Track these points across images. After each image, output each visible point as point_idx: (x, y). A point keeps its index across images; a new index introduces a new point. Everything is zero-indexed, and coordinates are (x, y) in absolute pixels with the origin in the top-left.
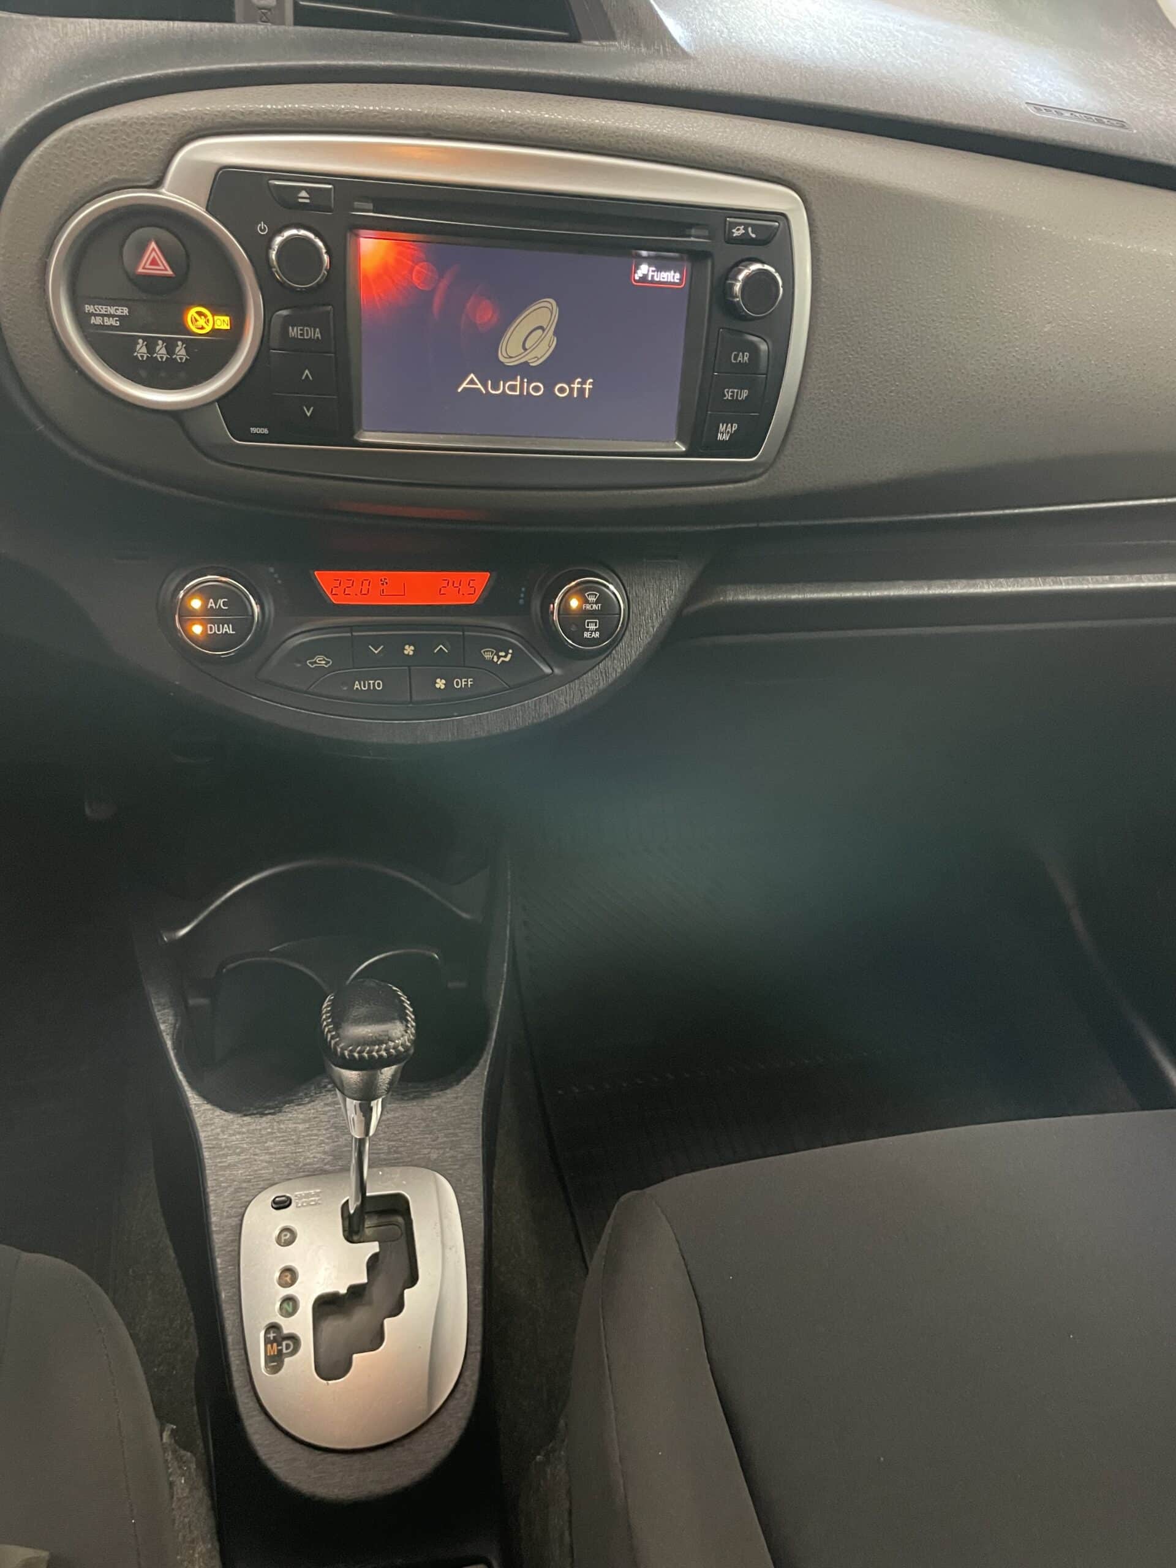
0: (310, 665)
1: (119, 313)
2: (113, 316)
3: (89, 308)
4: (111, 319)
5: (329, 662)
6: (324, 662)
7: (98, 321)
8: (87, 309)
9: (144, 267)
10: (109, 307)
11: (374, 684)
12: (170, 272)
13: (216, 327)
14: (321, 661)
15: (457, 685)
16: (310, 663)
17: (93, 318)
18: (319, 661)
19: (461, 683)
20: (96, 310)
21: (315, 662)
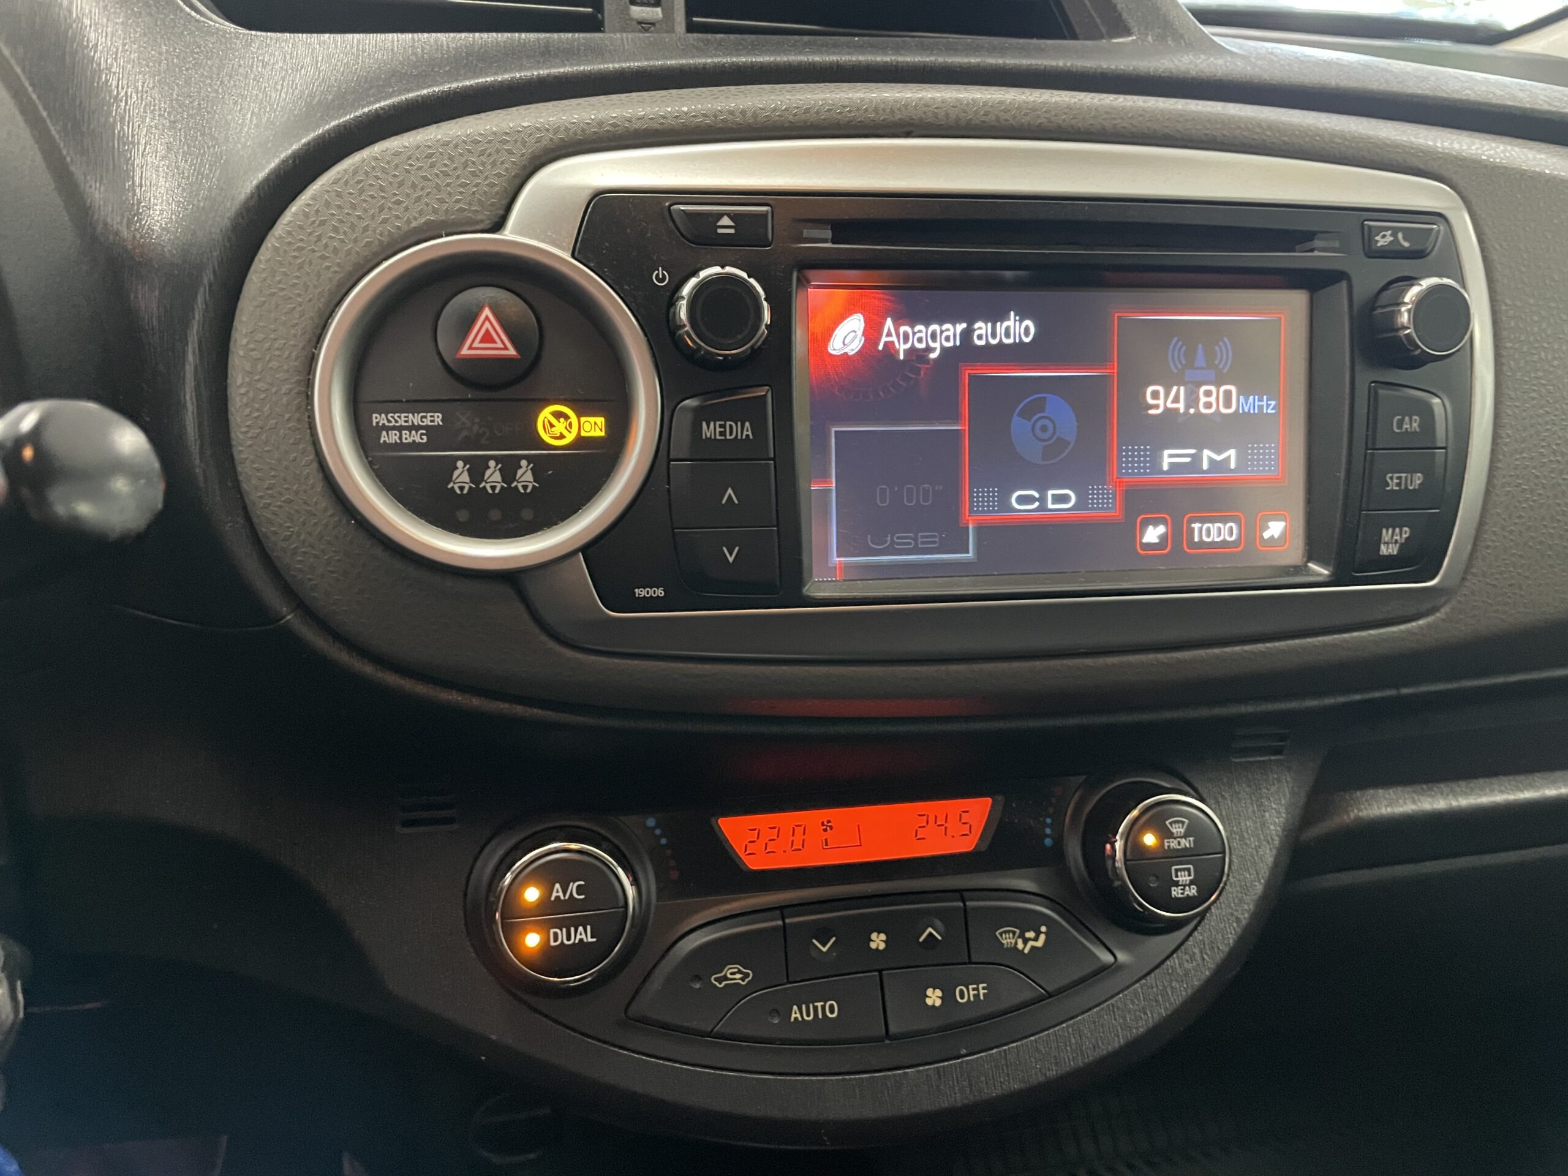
0: (717, 983)
1: (427, 422)
2: (417, 428)
3: (379, 419)
4: (413, 432)
5: (747, 975)
6: (738, 976)
7: (393, 437)
8: (374, 421)
9: (472, 347)
10: (411, 415)
11: (823, 1008)
12: (512, 352)
13: (583, 434)
14: (734, 974)
15: (962, 997)
16: (716, 979)
17: (384, 433)
18: (732, 974)
19: (969, 993)
20: (389, 421)
21: (725, 978)
